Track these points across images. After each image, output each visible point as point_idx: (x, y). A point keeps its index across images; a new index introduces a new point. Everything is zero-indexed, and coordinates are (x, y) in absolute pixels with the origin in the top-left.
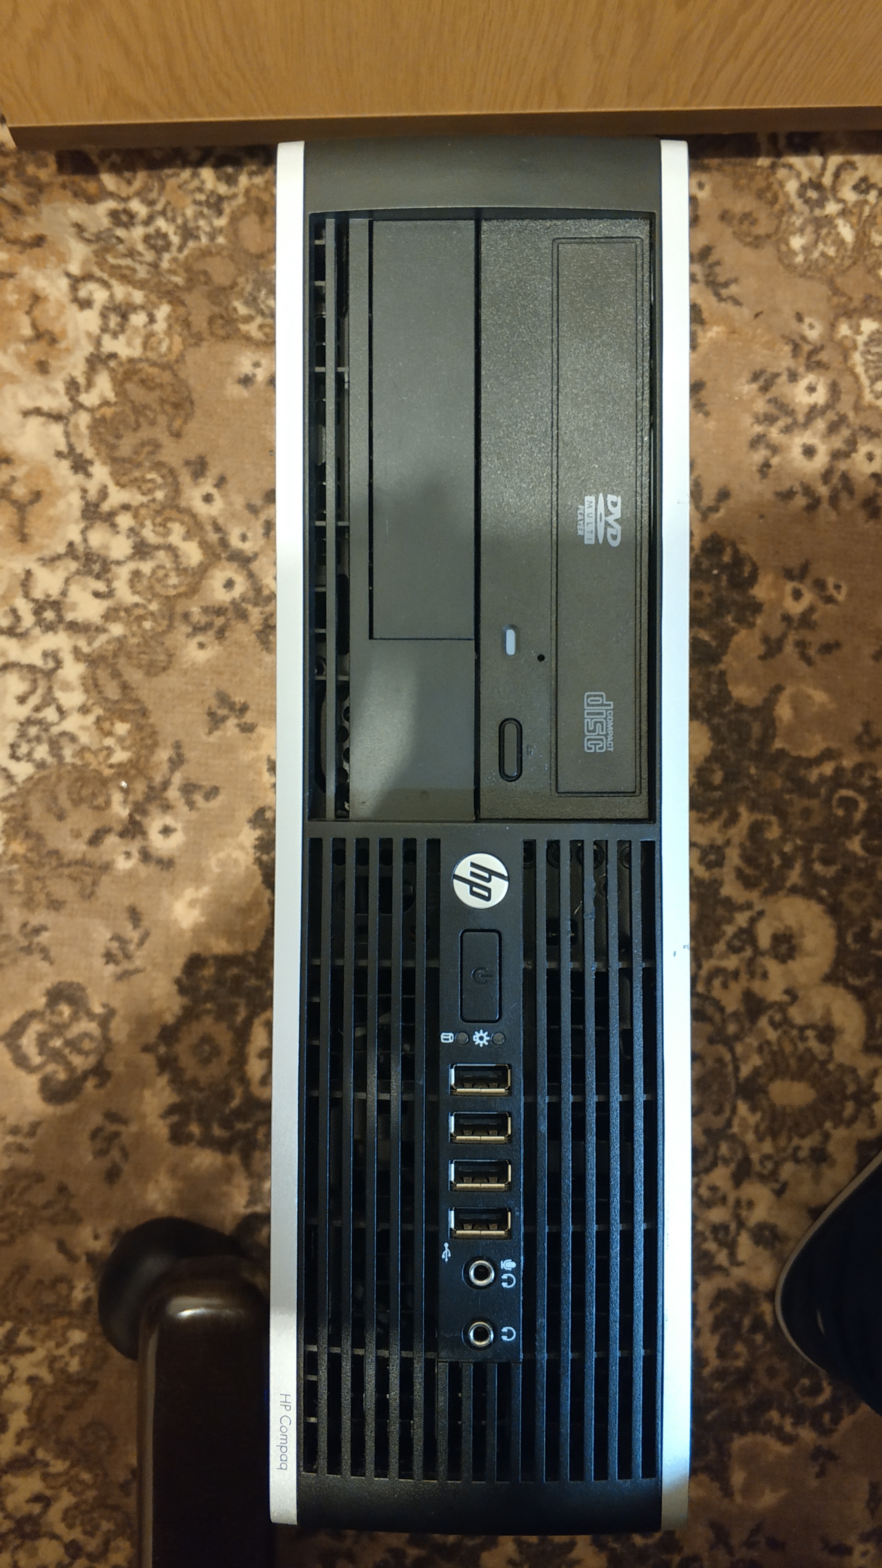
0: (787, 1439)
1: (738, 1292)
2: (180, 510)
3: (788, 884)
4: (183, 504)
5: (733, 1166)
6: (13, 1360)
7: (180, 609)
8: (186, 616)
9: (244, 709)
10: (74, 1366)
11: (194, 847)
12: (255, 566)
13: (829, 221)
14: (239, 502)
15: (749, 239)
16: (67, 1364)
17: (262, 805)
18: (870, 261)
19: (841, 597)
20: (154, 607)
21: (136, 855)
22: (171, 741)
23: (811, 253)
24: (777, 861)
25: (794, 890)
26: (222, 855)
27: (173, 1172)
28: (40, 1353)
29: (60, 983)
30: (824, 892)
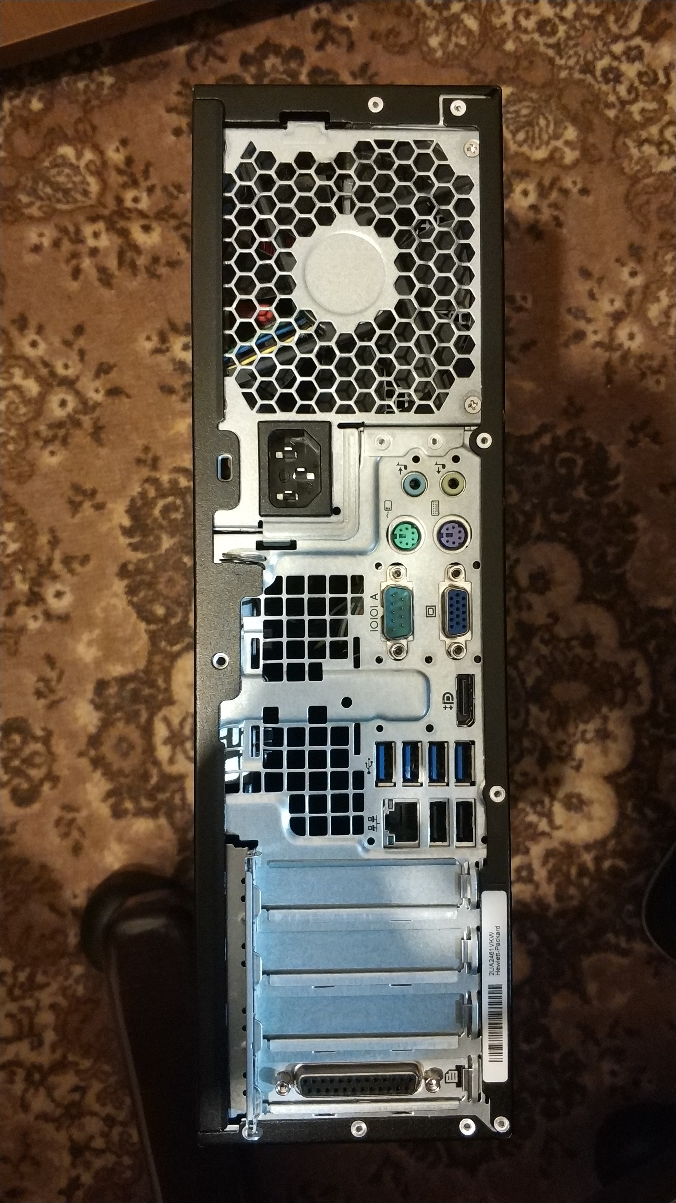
0: (625, 953)
1: (562, 849)
2: (16, 358)
3: (534, 534)
4: (17, 353)
5: (536, 754)
6: (37, 994)
7: (31, 430)
8: (37, 434)
9: (93, 493)
10: (80, 990)
11: (80, 602)
12: (79, 385)
13: (456, 18)
14: (57, 342)
15: (396, 49)
16: (75, 991)
17: (124, 561)
18: (495, 41)
19: (529, 305)
20: (13, 433)
21: (41, 617)
22: (46, 529)
23: (448, 46)
24: (521, 519)
25: (539, 538)
26: (103, 604)
27: (120, 839)
28: (54, 987)
29: (8, 719)
30: (563, 534)
